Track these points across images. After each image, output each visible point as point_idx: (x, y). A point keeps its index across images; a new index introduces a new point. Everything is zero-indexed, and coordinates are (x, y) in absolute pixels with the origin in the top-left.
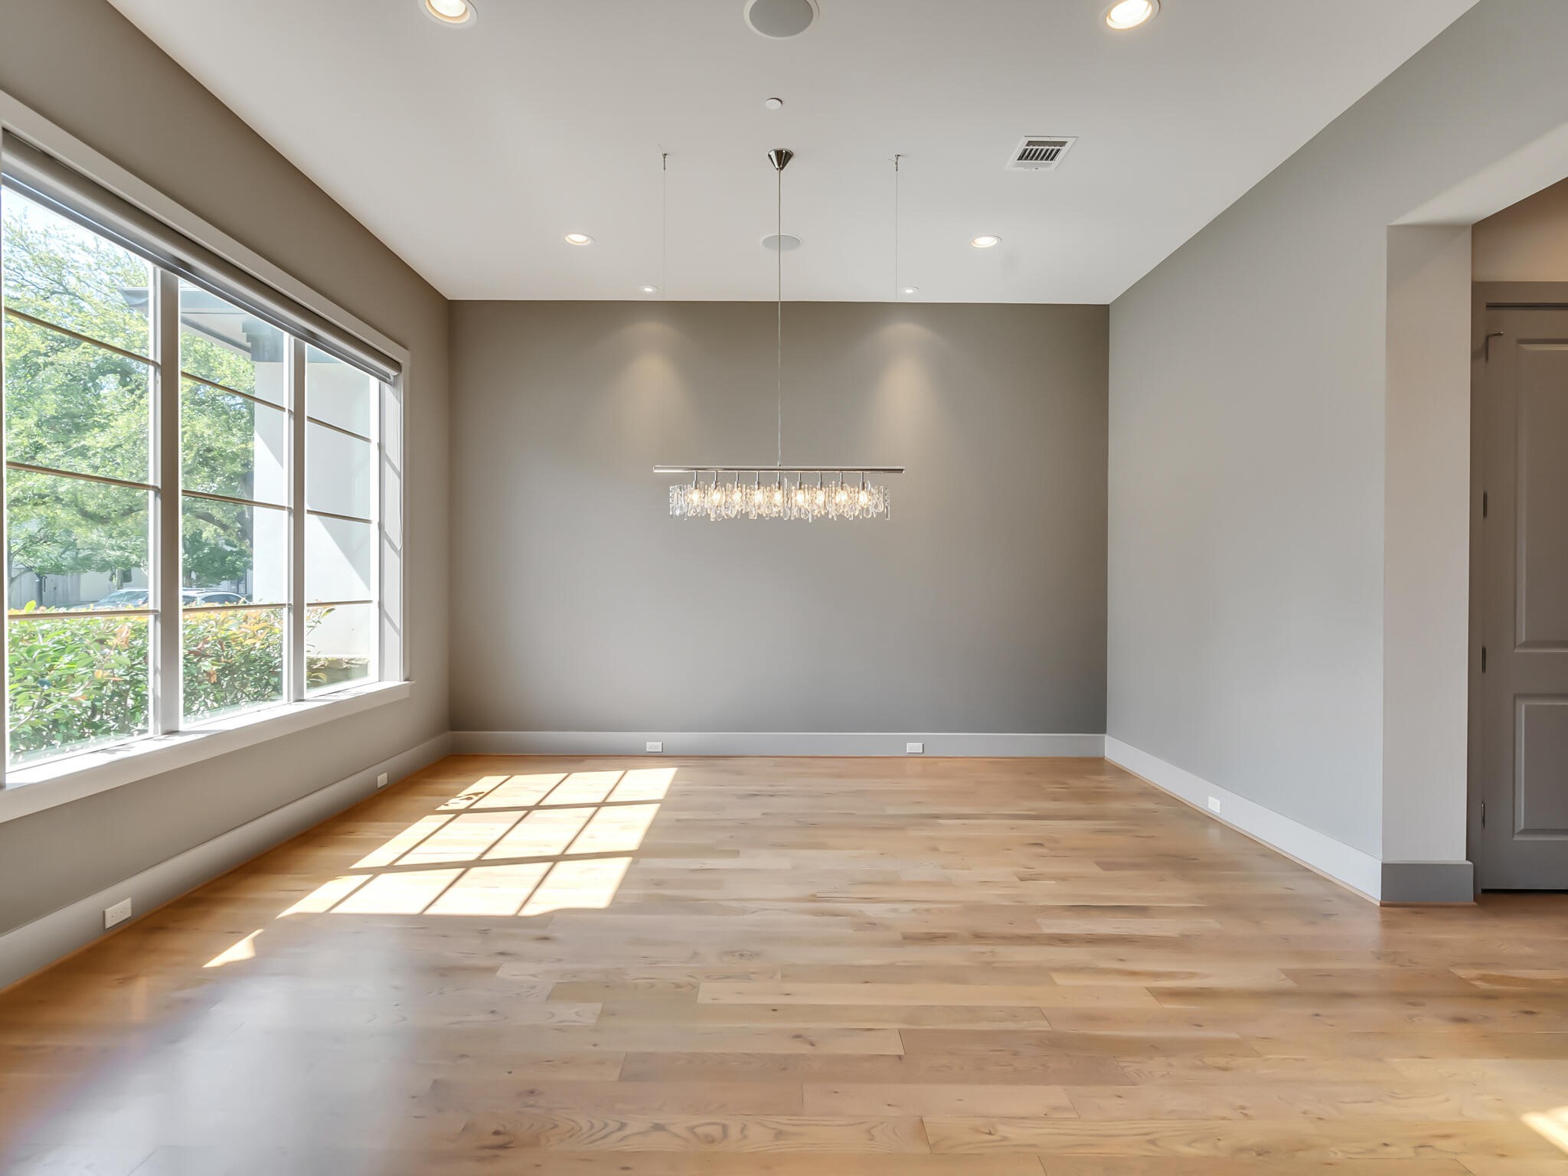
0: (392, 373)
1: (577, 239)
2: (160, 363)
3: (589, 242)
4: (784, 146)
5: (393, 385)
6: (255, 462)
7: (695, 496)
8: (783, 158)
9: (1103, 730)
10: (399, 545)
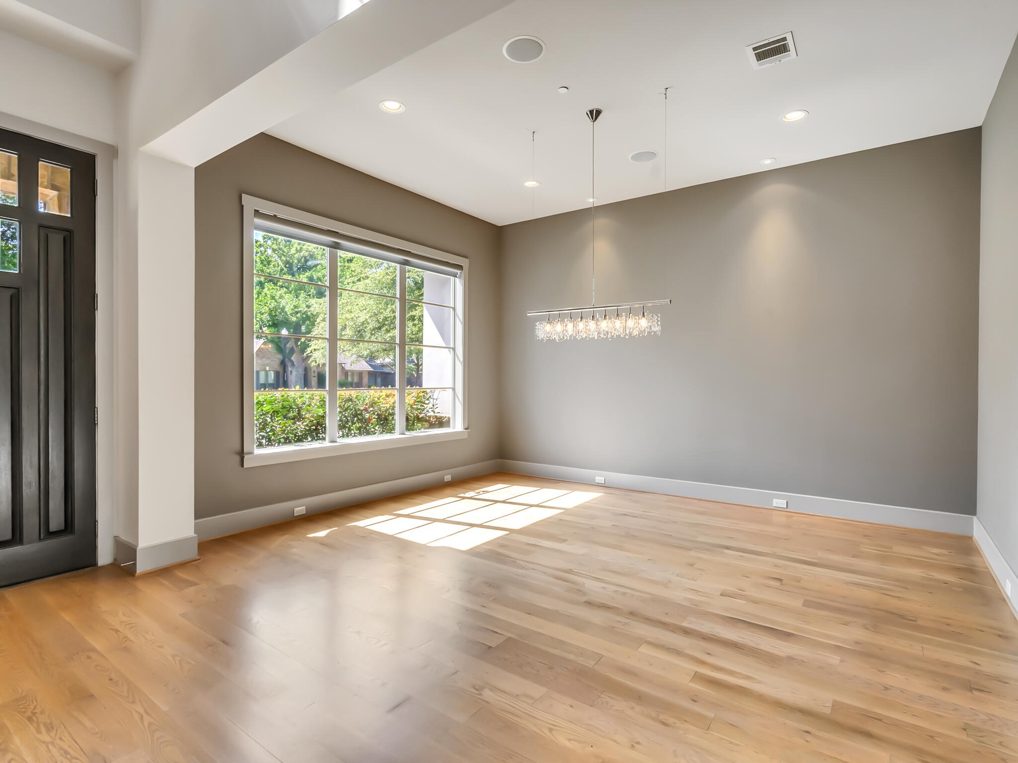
0: (459, 272)
1: (530, 184)
2: (328, 286)
3: (537, 185)
4: (594, 106)
5: (460, 277)
6: (424, 320)
7: (548, 328)
8: (595, 114)
9: (974, 513)
10: (461, 359)
